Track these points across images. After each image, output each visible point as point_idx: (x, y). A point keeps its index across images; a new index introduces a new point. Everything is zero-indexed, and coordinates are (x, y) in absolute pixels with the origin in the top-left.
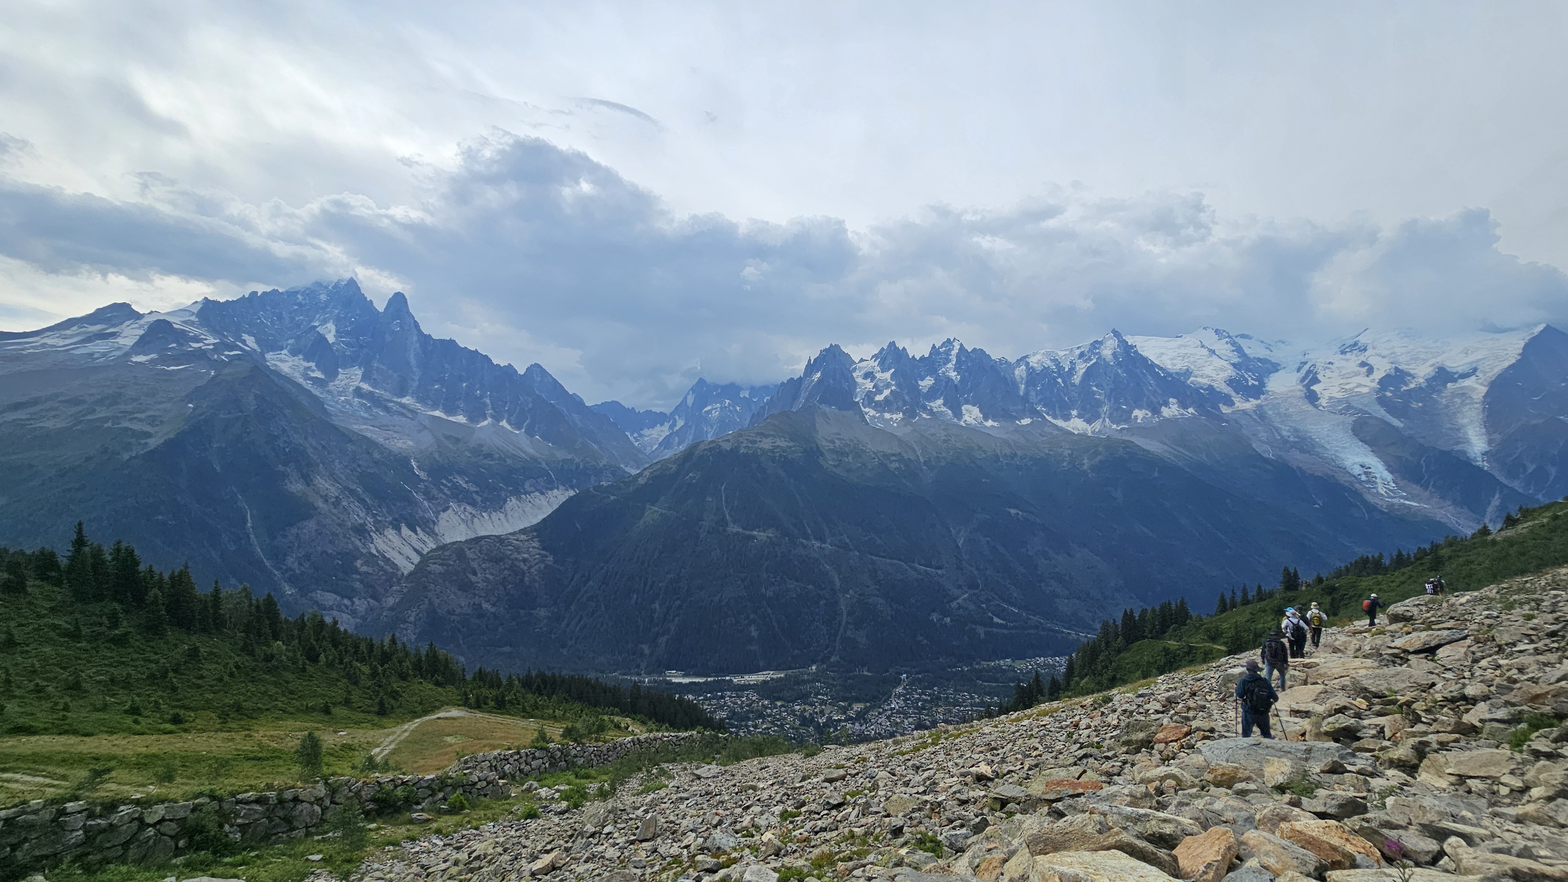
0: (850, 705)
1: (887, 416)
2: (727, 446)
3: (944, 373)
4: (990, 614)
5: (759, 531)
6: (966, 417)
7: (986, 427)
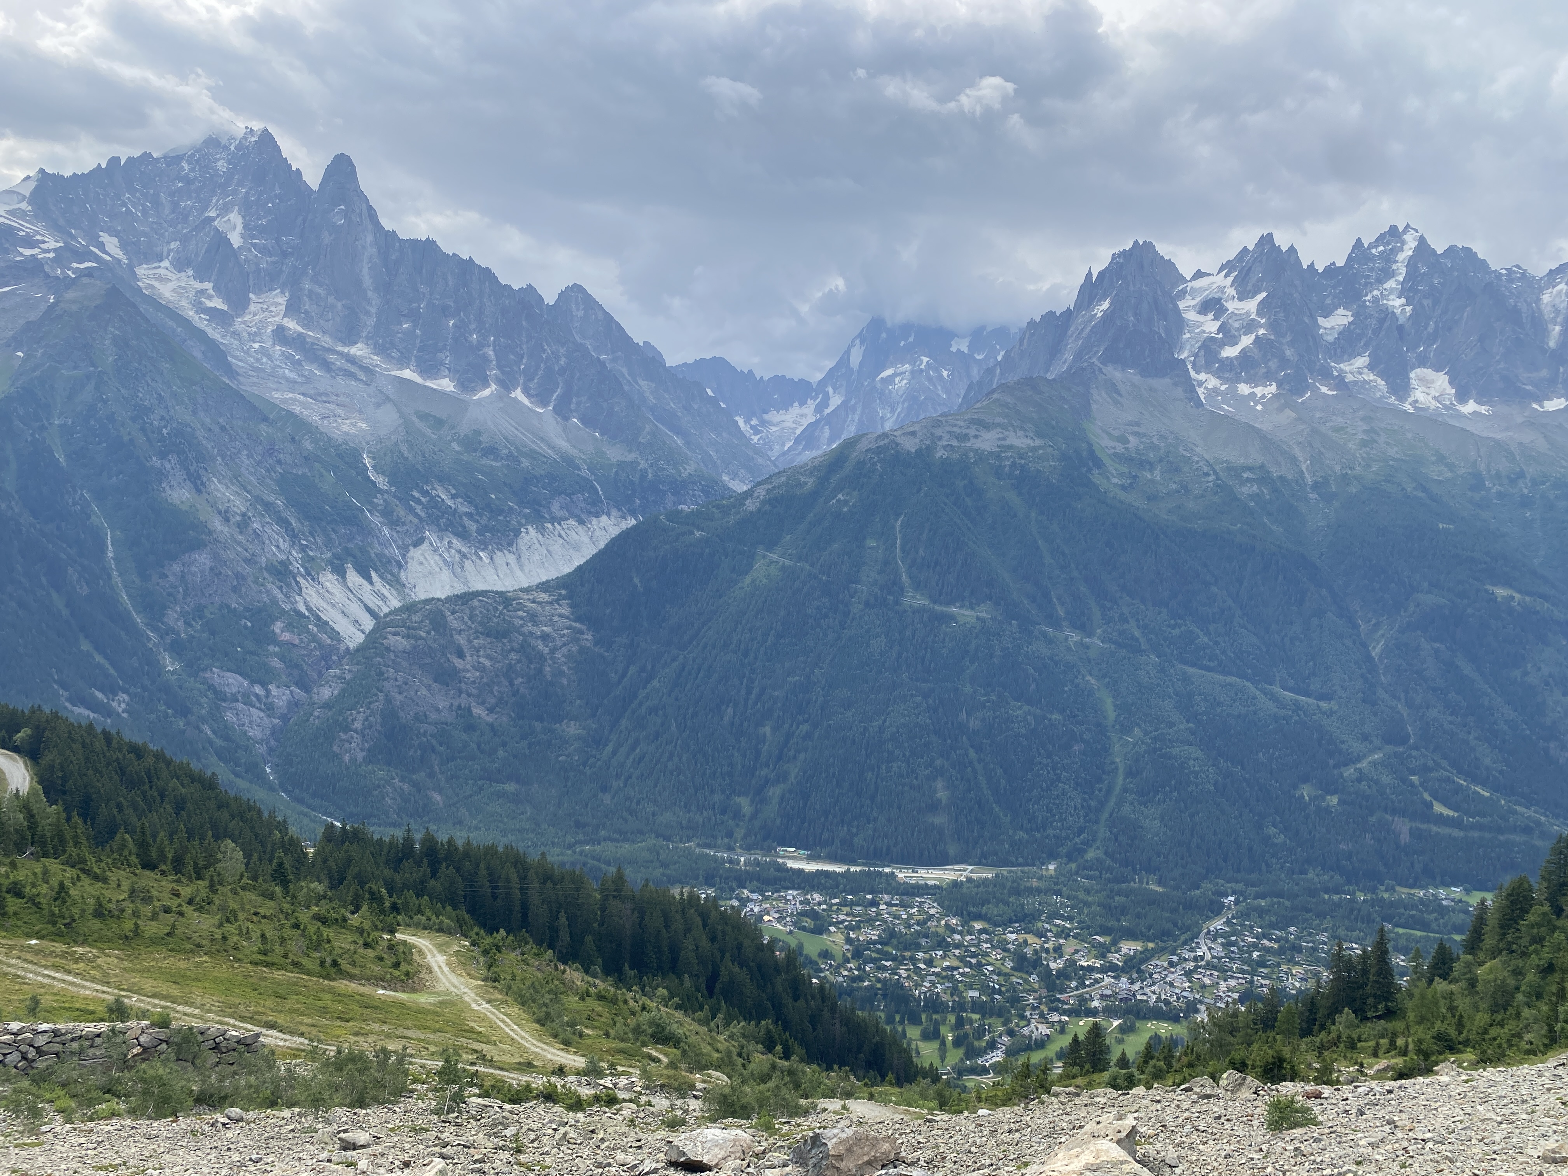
0: (1115, 943)
1: (1244, 389)
2: (910, 445)
3: (1376, 300)
4: (1427, 797)
5: (961, 607)
6: (1420, 395)
7: (1461, 416)
